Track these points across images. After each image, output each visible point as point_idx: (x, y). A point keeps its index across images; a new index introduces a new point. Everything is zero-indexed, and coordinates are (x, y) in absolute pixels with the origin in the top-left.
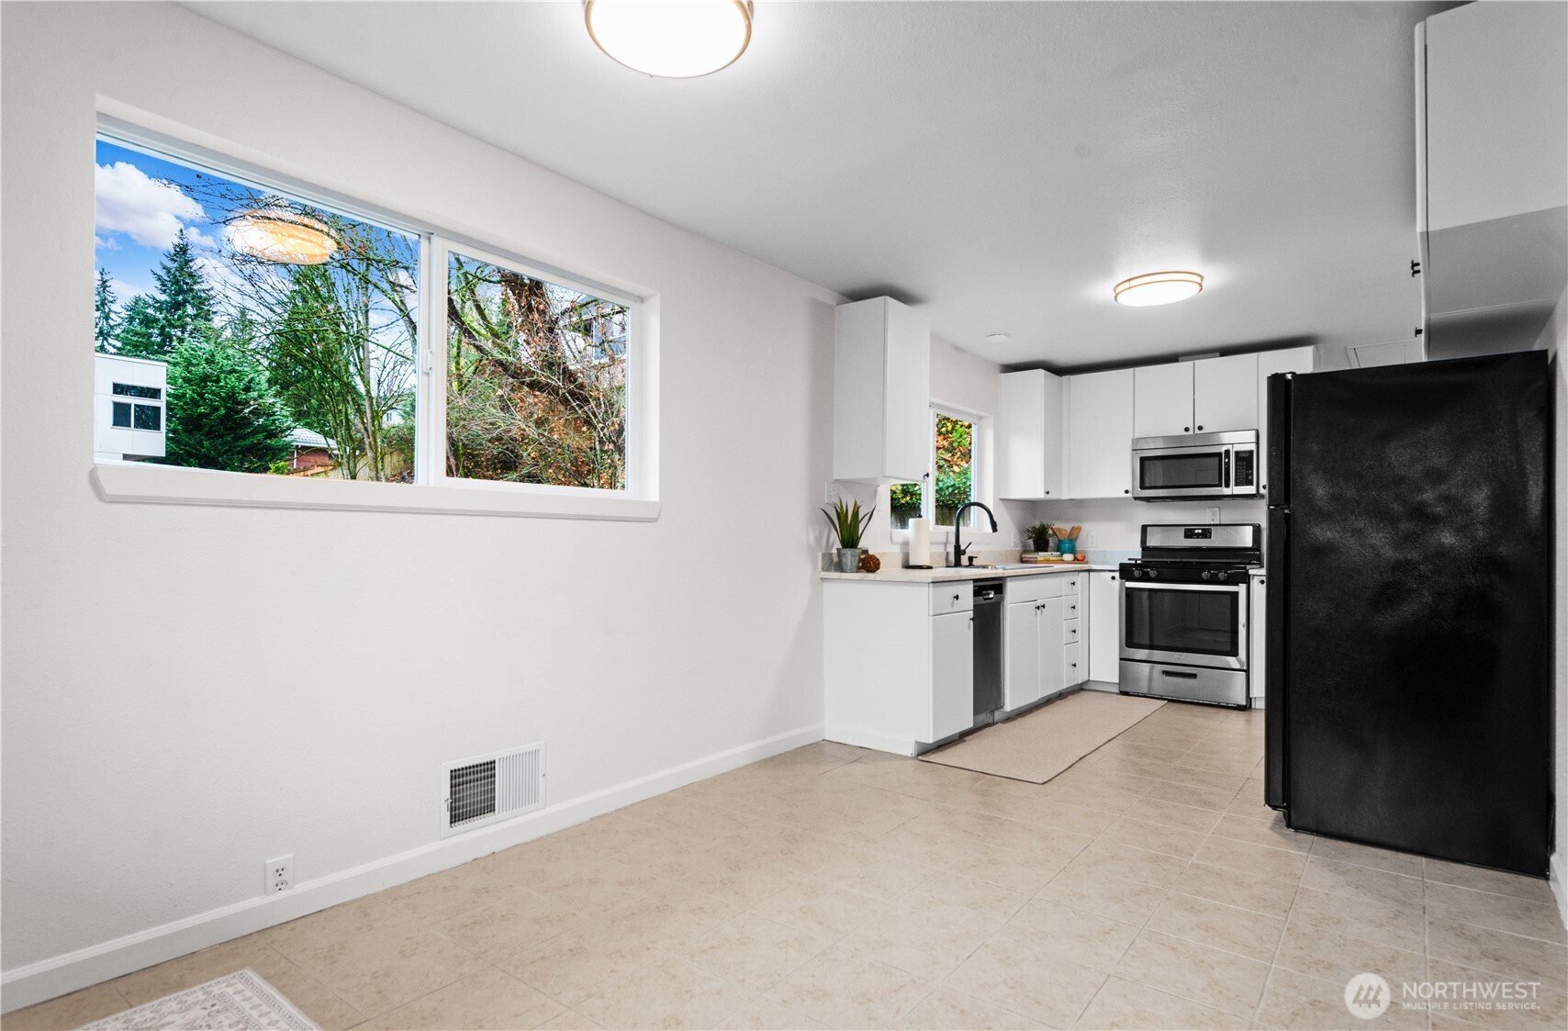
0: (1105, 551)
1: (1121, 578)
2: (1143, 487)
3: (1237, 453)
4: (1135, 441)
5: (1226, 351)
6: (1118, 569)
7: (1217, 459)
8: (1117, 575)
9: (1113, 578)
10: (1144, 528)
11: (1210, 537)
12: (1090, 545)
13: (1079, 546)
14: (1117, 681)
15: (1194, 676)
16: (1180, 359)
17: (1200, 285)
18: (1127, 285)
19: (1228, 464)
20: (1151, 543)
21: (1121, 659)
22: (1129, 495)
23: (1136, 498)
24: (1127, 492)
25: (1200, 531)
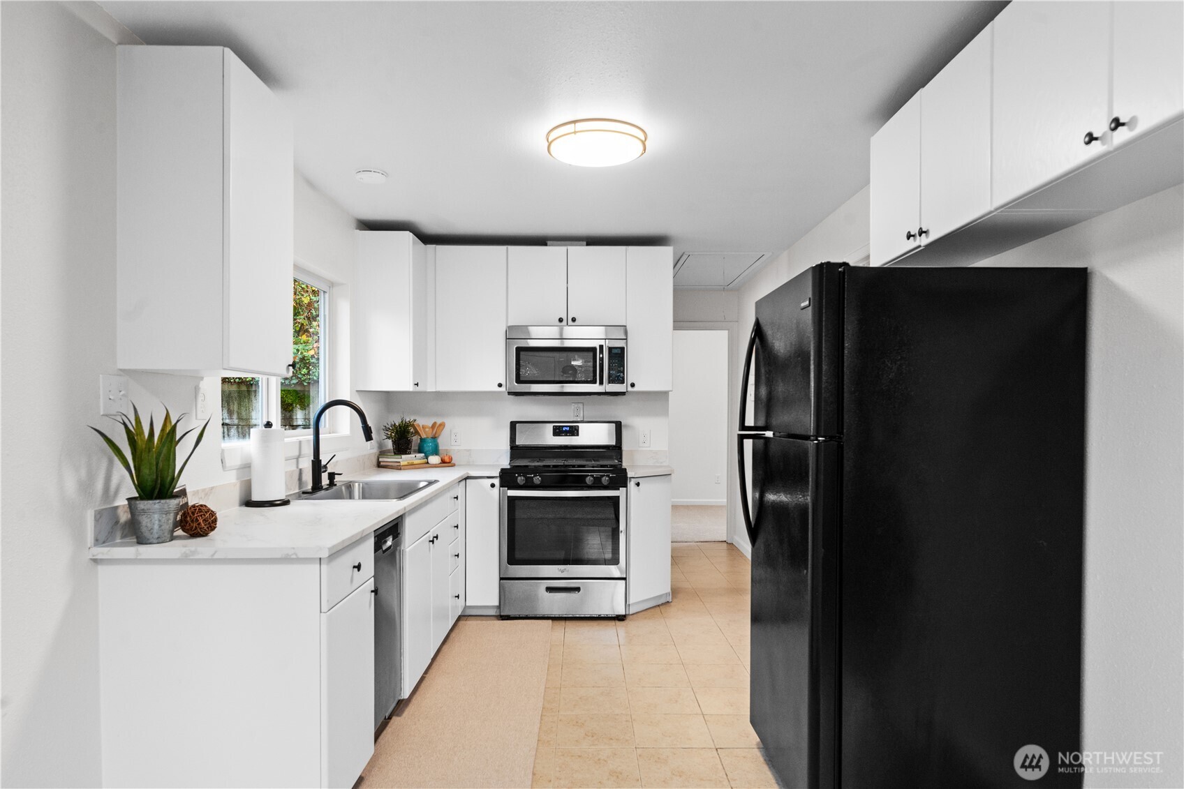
0: (470, 450)
1: (502, 485)
2: (519, 381)
3: (610, 349)
4: (510, 328)
5: (593, 241)
6: (498, 475)
7: (591, 354)
8: (497, 482)
9: (493, 485)
10: (513, 425)
11: (578, 435)
12: (453, 443)
13: (443, 443)
14: (497, 603)
15: (578, 589)
16: (549, 243)
17: (644, 143)
18: (571, 128)
19: (602, 359)
20: (520, 441)
21: (501, 579)
22: (503, 389)
23: (509, 393)
24: (500, 385)
25: (568, 429)
